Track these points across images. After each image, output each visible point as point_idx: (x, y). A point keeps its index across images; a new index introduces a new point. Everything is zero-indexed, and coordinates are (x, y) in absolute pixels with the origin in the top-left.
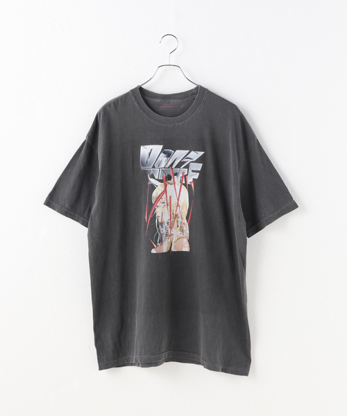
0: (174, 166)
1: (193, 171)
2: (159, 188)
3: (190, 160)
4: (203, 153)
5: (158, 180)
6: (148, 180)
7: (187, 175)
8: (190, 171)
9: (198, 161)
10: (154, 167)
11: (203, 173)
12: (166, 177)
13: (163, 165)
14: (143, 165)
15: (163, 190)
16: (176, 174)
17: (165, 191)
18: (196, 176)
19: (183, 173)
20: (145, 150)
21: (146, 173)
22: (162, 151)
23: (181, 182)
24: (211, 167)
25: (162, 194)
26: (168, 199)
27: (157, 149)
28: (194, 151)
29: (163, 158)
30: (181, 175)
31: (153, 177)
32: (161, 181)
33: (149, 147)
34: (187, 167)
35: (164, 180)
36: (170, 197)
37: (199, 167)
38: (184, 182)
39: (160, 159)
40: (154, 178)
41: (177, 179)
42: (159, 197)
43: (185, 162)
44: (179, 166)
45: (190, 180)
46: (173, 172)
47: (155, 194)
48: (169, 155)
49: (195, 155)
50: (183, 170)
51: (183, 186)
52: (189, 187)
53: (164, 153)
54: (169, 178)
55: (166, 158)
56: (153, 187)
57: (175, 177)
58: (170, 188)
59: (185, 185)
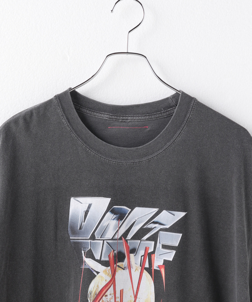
0: (130, 236)
1: (164, 247)
2: (102, 277)
3: (159, 227)
4: (182, 214)
5: (100, 261)
6: (82, 261)
7: (153, 252)
8: (159, 246)
9: (173, 229)
10: (93, 237)
11: (182, 250)
12: (115, 256)
13: (109, 235)
14: (75, 233)
15: (109, 279)
16: (133, 251)
17: (113, 281)
18: (170, 256)
19: (146, 249)
20: (77, 206)
21: (78, 247)
22: (110, 209)
23: (142, 265)
24: (197, 240)
25: (107, 287)
26: (118, 295)
27: (101, 204)
28: (168, 209)
29: (110, 221)
30: (142, 252)
31: (90, 255)
32: (105, 264)
33: (86, 201)
34: (154, 238)
35: (112, 262)
36: (122, 292)
37: (175, 239)
38: (147, 265)
39: (104, 222)
40: (93, 258)
41: (135, 260)
42: (102, 293)
43: (150, 230)
44: (139, 235)
45: (158, 262)
46: (127, 247)
47: (95, 286)
48: (121, 216)
49: (170, 218)
50: (146, 244)
51: (145, 273)
52: (156, 275)
53: (113, 212)
54: (120, 257)
55: (115, 222)
56: (91, 275)
57: (132, 255)
58: (121, 275)
59: (149, 270)
